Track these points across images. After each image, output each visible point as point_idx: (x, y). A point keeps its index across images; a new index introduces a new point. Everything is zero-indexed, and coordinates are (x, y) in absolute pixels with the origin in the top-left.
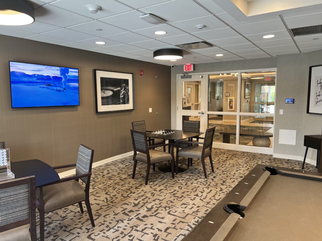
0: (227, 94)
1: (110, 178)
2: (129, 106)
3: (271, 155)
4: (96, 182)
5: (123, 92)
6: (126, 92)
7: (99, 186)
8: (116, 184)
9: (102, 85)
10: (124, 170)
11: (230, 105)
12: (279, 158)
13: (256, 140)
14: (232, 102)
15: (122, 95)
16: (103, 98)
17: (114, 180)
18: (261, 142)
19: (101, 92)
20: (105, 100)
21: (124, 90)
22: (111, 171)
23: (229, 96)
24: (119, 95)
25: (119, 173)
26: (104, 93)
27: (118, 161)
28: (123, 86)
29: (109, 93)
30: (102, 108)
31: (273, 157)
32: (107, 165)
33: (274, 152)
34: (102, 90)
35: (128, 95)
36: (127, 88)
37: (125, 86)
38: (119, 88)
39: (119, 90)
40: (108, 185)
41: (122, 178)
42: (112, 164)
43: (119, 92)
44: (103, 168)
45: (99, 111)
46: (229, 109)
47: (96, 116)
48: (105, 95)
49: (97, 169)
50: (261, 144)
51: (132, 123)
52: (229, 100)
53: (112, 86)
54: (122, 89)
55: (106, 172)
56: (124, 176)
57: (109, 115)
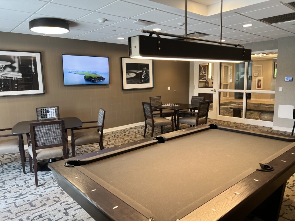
0: (256, 75)
1: (128, 136)
2: (150, 85)
3: (272, 128)
4: (118, 138)
5: (144, 74)
6: (147, 73)
7: (119, 140)
8: (131, 140)
9: (127, 69)
10: (141, 132)
11: (258, 85)
12: (277, 131)
13: (262, 115)
14: (260, 82)
15: (143, 77)
16: (127, 79)
17: (131, 137)
18: (266, 116)
19: (126, 74)
20: (129, 80)
21: (145, 72)
22: (131, 132)
23: (258, 76)
24: (141, 76)
25: (136, 134)
26: (129, 75)
27: (140, 126)
28: (144, 70)
29: (133, 75)
30: (127, 86)
31: (273, 129)
32: (131, 128)
33: (274, 125)
34: (127, 72)
35: (149, 77)
36: (148, 70)
37: (146, 69)
38: (141, 71)
39: (141, 73)
40: (125, 140)
41: (137, 137)
42: (134, 128)
43: (141, 74)
44: (127, 130)
45: (124, 88)
46: (257, 88)
47: (122, 92)
48: (129, 77)
49: (123, 131)
50: (266, 119)
51: (150, 98)
52: (257, 80)
53: (135, 69)
54: (143, 72)
55: (128, 132)
56: (139, 136)
57: (133, 91)
